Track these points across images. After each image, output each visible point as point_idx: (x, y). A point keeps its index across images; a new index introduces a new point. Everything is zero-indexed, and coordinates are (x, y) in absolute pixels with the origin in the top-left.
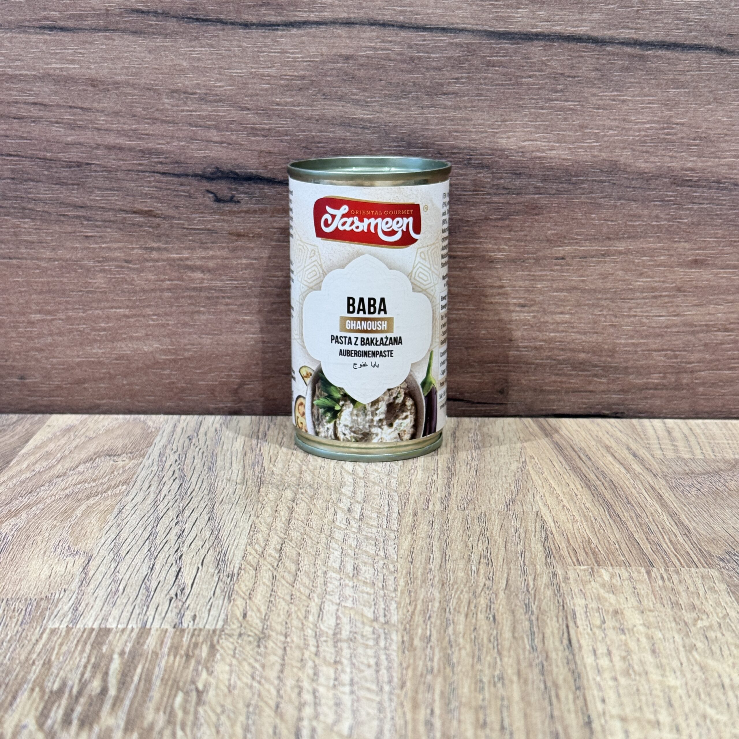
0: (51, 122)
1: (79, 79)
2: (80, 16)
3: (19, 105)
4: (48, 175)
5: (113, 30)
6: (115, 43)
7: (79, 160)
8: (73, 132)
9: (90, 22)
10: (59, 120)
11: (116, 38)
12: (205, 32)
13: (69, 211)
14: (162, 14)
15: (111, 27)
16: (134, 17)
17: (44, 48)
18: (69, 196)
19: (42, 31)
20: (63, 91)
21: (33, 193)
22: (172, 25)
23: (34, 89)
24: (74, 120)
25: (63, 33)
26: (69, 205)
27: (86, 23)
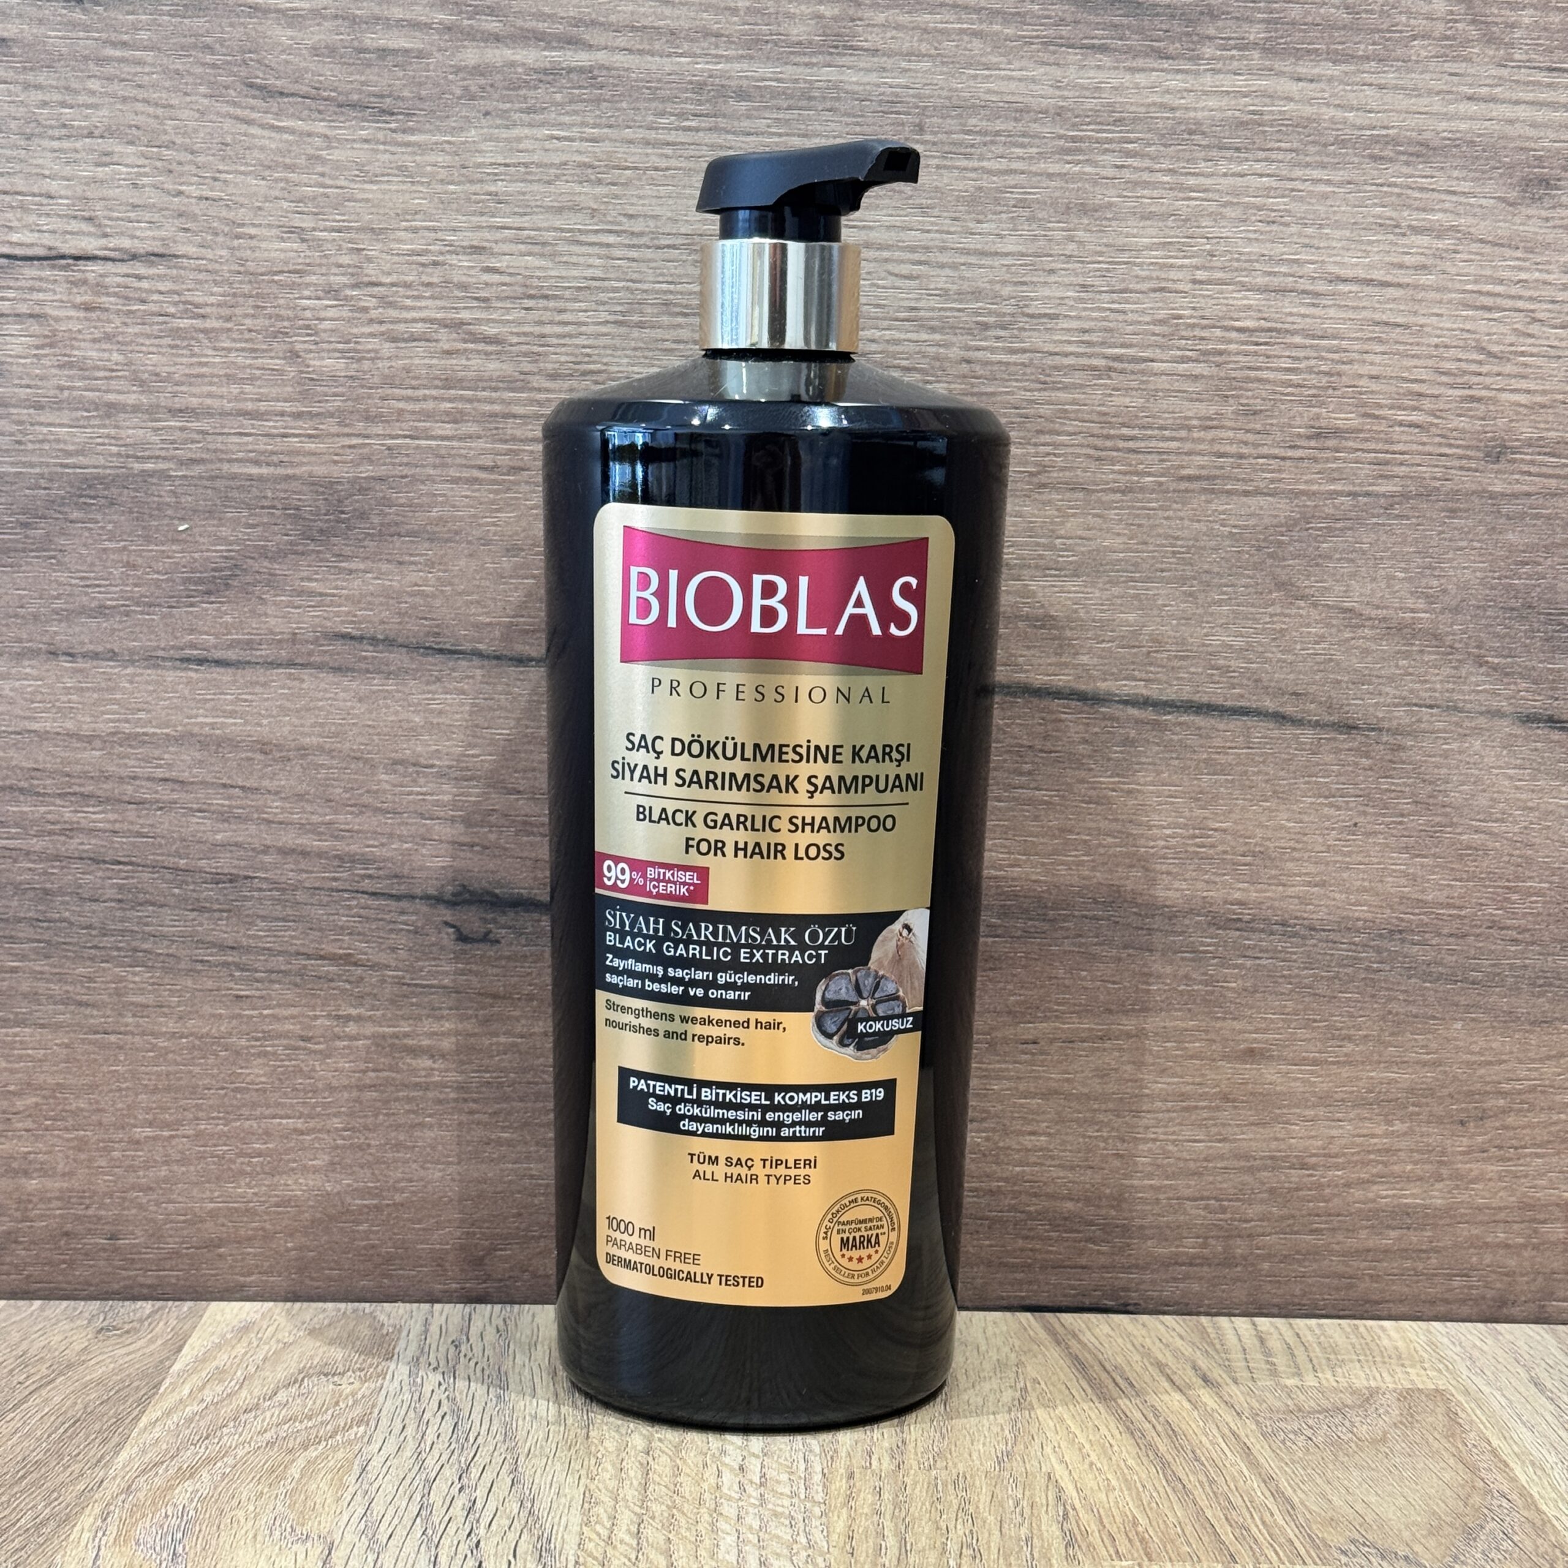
0: (193, 810)
1: (243, 743)
2: (249, 642)
3: (137, 782)
4: (182, 895)
5: (302, 666)
6: (305, 687)
7: (234, 871)
8: (227, 826)
9: (265, 652)
10: (204, 807)
11: (306, 678)
12: (454, 669)
13: (214, 952)
14: (384, 641)
15: (300, 662)
16: (338, 646)
17: (188, 694)
18: (215, 928)
19: (185, 665)
20: (215, 762)
21: (153, 925)
22: (399, 658)
23: (166, 756)
24: (230, 807)
25: (221, 670)
26: (214, 945)
27: (259, 654)
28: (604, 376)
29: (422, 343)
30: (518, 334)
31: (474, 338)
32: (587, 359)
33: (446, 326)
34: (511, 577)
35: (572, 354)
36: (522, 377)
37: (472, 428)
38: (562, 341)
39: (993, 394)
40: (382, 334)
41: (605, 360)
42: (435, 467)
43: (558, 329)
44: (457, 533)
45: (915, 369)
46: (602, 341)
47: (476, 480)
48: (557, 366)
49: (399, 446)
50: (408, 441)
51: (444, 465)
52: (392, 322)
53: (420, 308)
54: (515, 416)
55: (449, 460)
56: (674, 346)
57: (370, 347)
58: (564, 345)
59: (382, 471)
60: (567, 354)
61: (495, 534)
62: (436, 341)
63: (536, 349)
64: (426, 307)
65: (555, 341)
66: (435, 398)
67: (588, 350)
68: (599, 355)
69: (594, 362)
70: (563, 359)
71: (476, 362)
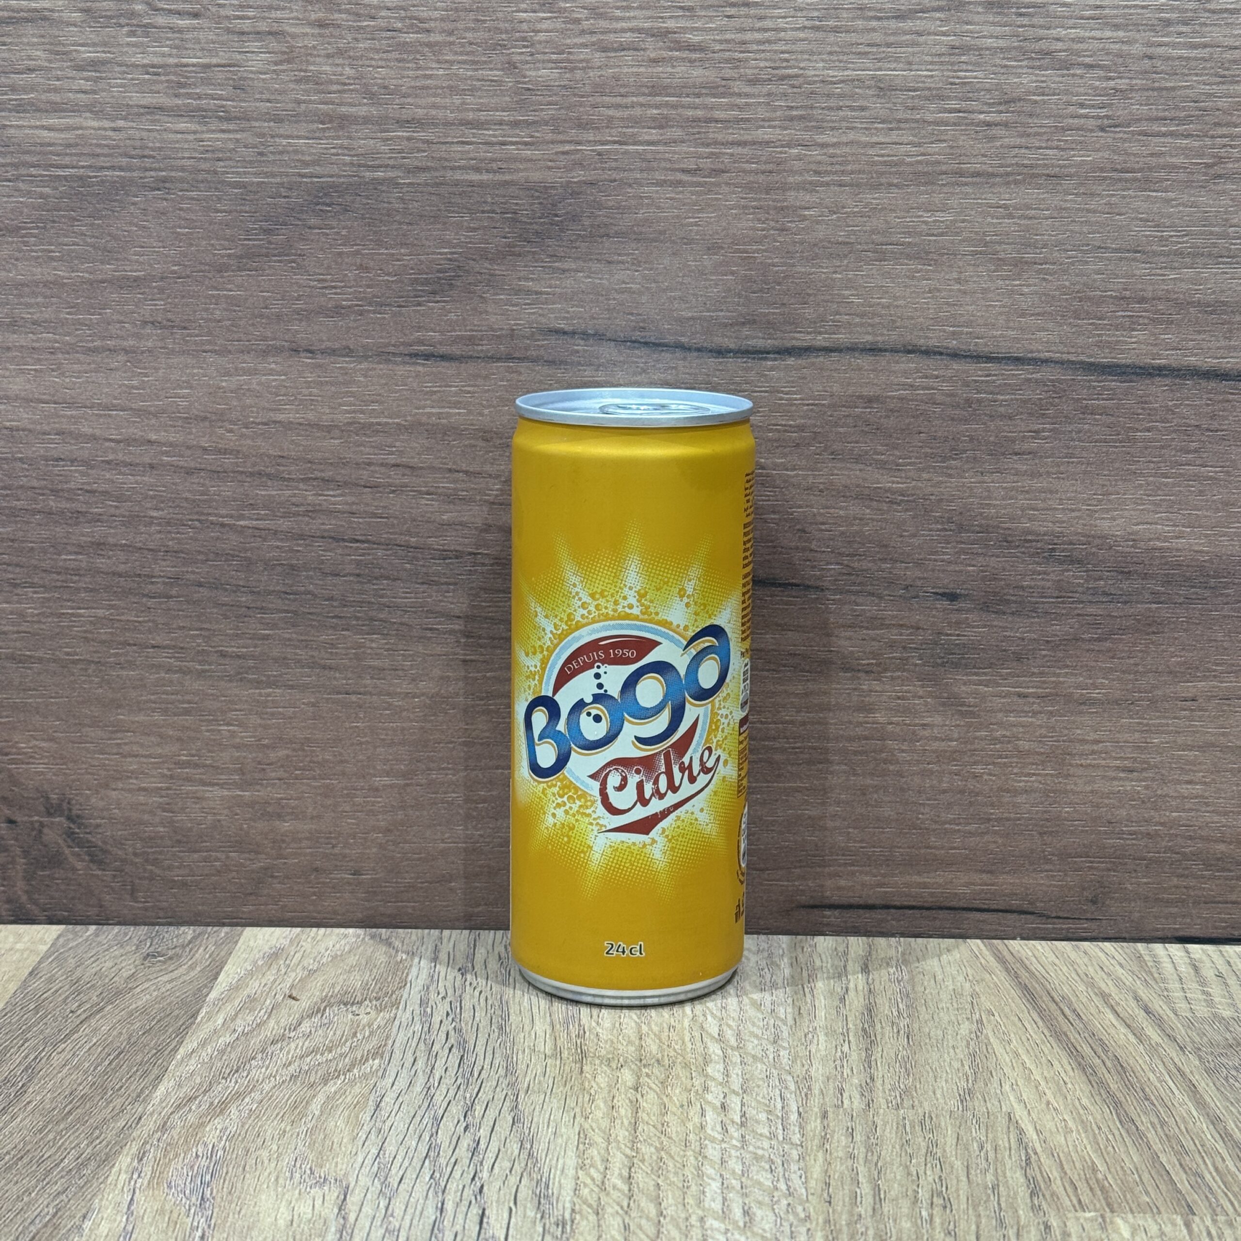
0: (420, 492)
1: (466, 429)
2: (471, 338)
3: (372, 468)
4: (411, 570)
5: (519, 359)
6: (522, 378)
7: (458, 548)
8: (452, 506)
9: (485, 347)
10: (432, 490)
11: (522, 370)
12: (658, 361)
13: (440, 623)
14: (594, 335)
15: (517, 355)
16: (553, 340)
17: (415, 385)
18: (440, 601)
19: (414, 360)
20: (440, 447)
21: (387, 597)
22: (607, 351)
23: (398, 444)
24: (454, 489)
25: (446, 364)
26: (442, 614)
27: (480, 348)
28: (801, 80)
29: (631, 53)
30: (721, 42)
31: (679, 46)
32: (785, 64)
33: (653, 36)
34: (712, 273)
35: (771, 60)
36: (724, 83)
37: (676, 133)
38: (762, 48)
39: (1173, 89)
40: (593, 44)
41: (802, 65)
42: (642, 171)
43: (758, 36)
44: (662, 233)
45: (1099, 66)
46: (800, 46)
47: (680, 183)
48: (756, 71)
49: (608, 152)
50: (616, 146)
51: (650, 169)
52: (602, 33)
53: (629, 18)
54: (717, 121)
55: (655, 164)
56: (867, 49)
57: (582, 57)
58: (763, 51)
59: (591, 175)
60: (766, 60)
61: (697, 233)
62: (644, 50)
63: (737, 55)
64: (634, 18)
65: (755, 47)
66: (642, 105)
67: (786, 56)
68: (796, 60)
69: (790, 67)
70: (762, 64)
71: (681, 69)
